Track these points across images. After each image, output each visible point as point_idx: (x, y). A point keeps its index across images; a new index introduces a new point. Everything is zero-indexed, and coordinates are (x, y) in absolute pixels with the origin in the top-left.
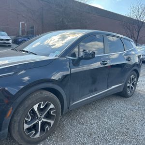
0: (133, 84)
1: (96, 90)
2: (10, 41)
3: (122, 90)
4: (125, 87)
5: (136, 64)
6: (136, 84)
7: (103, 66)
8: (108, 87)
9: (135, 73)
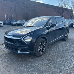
0: (67, 35)
1: (56, 38)
2: (3, 24)
3: (63, 38)
4: (65, 36)
5: (67, 27)
6: (68, 35)
7: (57, 29)
8: (59, 36)
9: (67, 31)
